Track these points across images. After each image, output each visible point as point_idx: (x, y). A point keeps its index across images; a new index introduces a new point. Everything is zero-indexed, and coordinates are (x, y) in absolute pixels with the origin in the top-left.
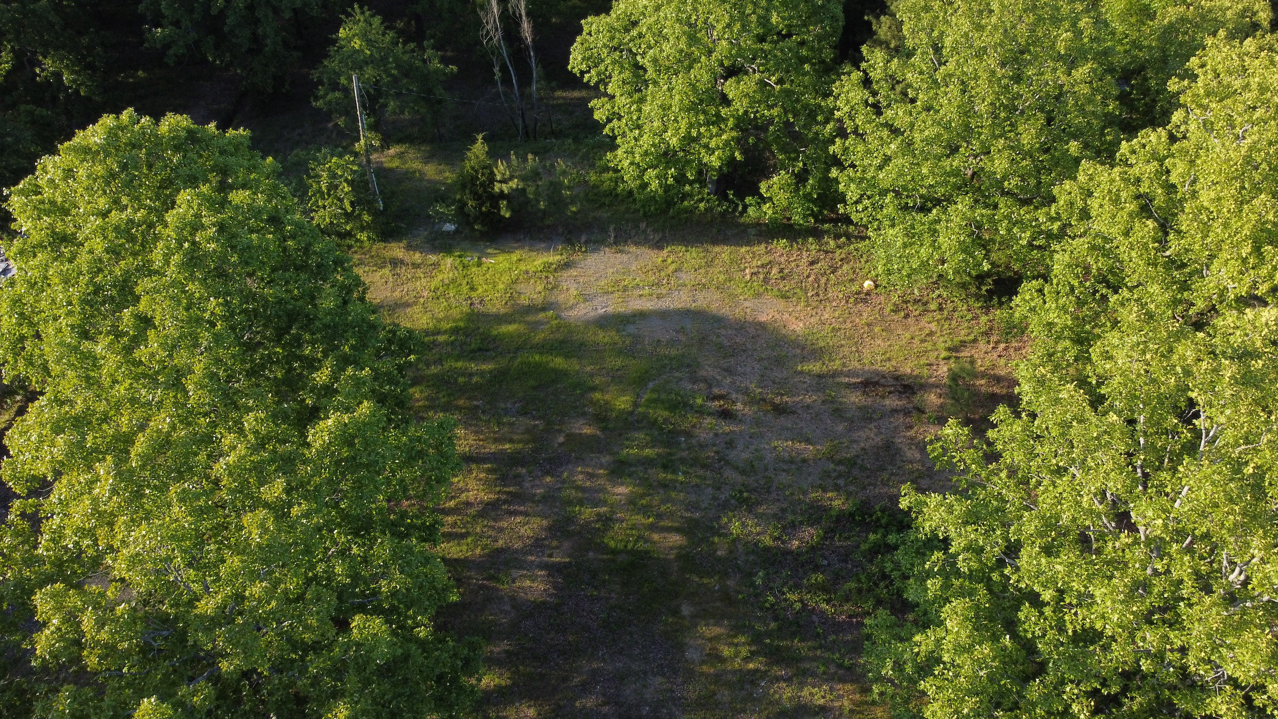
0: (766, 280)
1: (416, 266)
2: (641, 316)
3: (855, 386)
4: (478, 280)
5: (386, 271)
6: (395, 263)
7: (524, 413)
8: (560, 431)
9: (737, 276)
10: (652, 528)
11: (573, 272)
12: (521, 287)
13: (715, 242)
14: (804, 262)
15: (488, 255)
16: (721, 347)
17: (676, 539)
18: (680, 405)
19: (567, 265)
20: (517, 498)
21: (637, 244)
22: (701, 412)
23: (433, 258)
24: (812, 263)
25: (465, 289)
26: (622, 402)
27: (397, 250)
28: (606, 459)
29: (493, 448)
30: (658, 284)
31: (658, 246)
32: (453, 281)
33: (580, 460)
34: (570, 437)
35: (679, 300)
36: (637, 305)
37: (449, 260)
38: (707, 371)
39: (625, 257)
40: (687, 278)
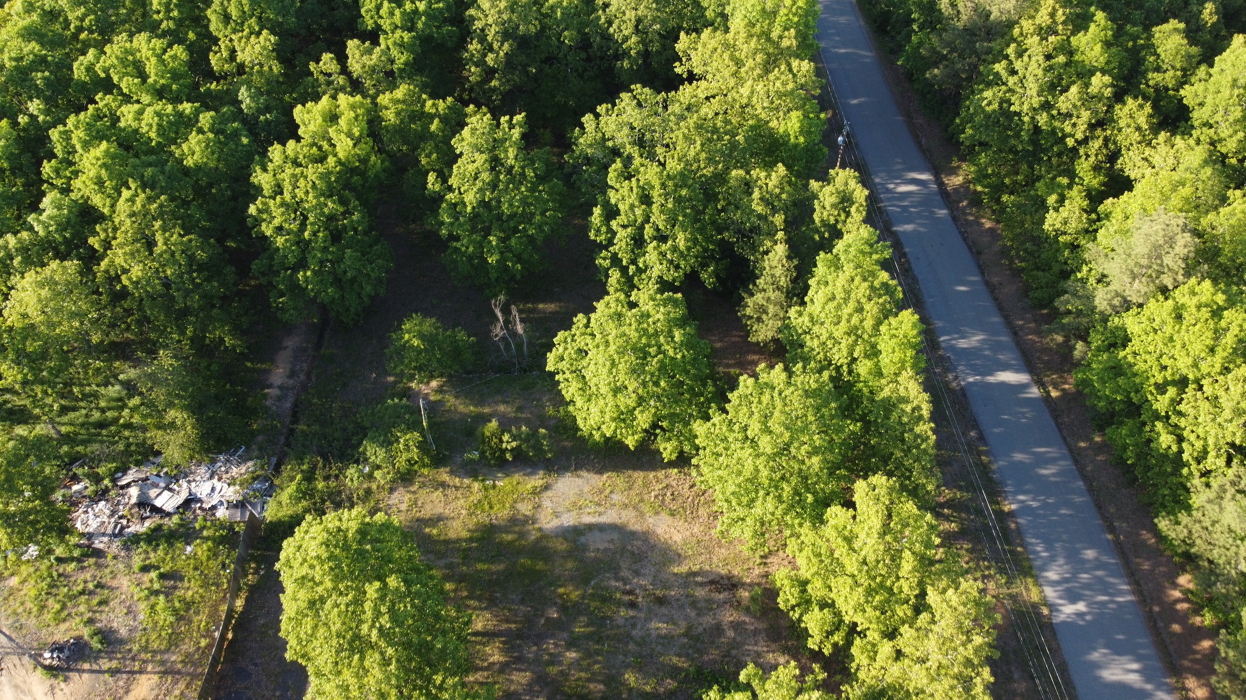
0: (663, 501)
1: (457, 488)
2: (590, 527)
3: (701, 584)
4: (494, 501)
5: (439, 493)
6: (443, 485)
7: (522, 601)
8: (542, 615)
9: (646, 497)
10: (589, 680)
11: (549, 493)
12: (519, 506)
13: (635, 468)
14: (687, 486)
15: (500, 479)
16: (633, 554)
17: (601, 687)
18: (606, 599)
19: (547, 488)
20: (519, 660)
21: (588, 471)
22: (619, 603)
23: (467, 481)
24: (692, 487)
25: (487, 507)
26: (575, 595)
27: (444, 475)
28: (565, 635)
29: (504, 626)
30: (599, 505)
31: (600, 472)
32: (480, 501)
33: (553, 636)
34: (548, 620)
35: (610, 517)
36: (587, 519)
37: (476, 486)
38: (625, 573)
39: (579, 481)
40: (616, 497)
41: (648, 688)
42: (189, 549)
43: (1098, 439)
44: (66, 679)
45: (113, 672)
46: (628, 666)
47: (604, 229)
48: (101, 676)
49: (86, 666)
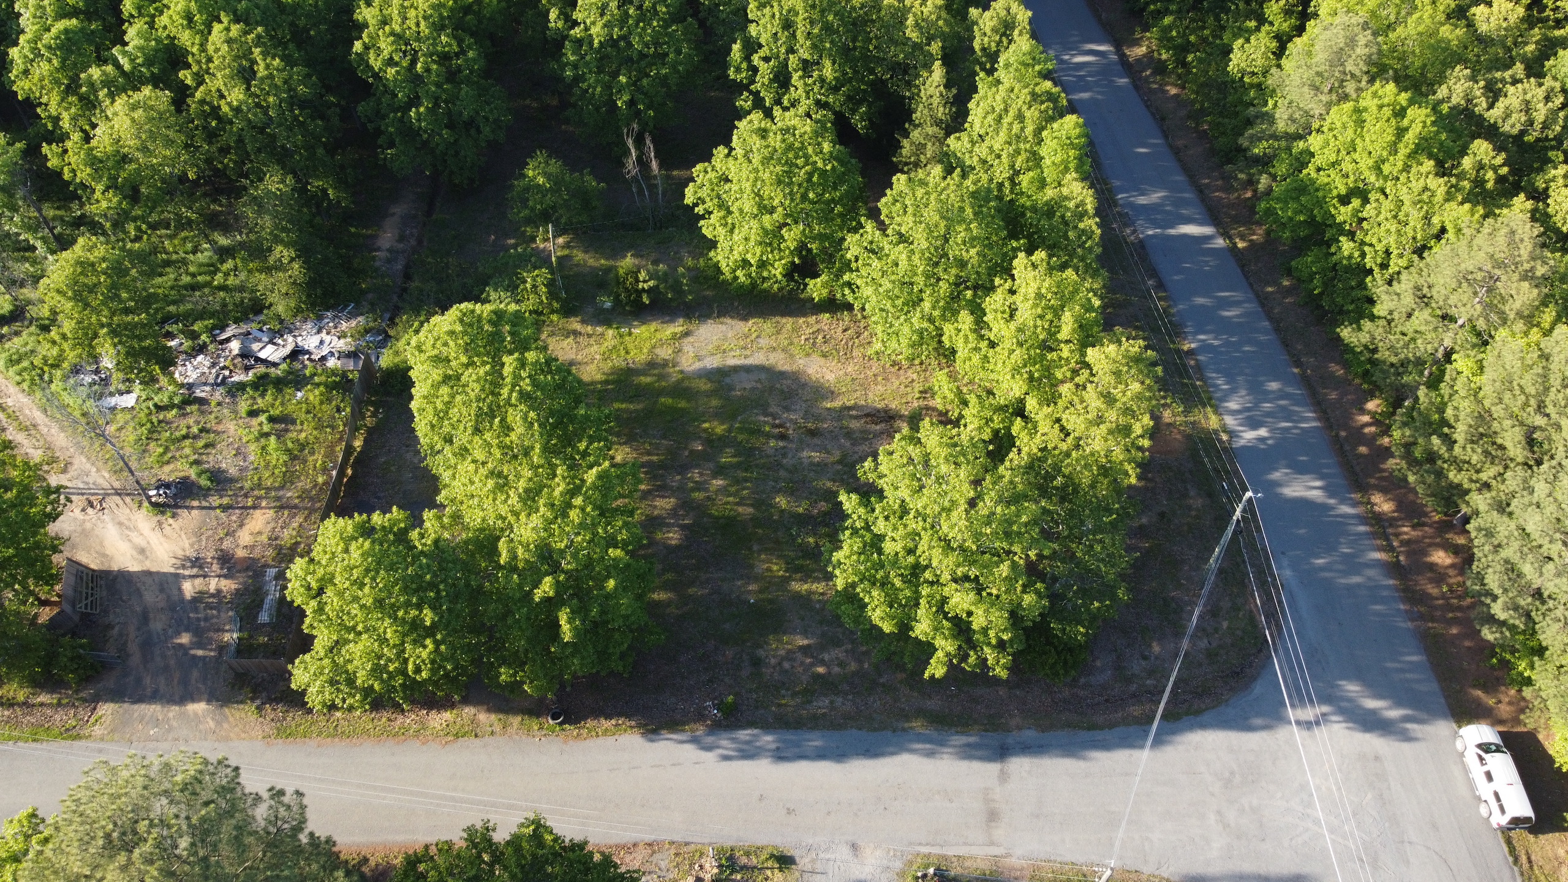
0: (814, 344)
1: (589, 336)
2: (736, 369)
3: (856, 417)
4: (630, 346)
5: (570, 340)
6: (576, 333)
7: (664, 437)
8: (685, 448)
9: (796, 341)
10: (738, 504)
11: (690, 339)
12: (658, 351)
13: (783, 315)
14: (840, 329)
15: (635, 327)
16: (782, 392)
17: (750, 510)
18: (757, 432)
19: (687, 334)
20: (660, 488)
21: (732, 317)
22: (768, 436)
23: (599, 329)
24: (845, 330)
25: (623, 353)
26: (720, 429)
27: (575, 324)
28: (711, 465)
29: (646, 458)
30: (745, 348)
31: (745, 318)
32: (614, 347)
33: (697, 466)
34: (692, 452)
35: (758, 359)
36: (732, 362)
37: (610, 332)
38: (773, 409)
39: (723, 328)
40: (764, 342)
41: (801, 510)
42: (299, 394)
43: (1286, 283)
44: (174, 516)
45: (225, 508)
46: (779, 491)
47: (744, 65)
48: (212, 513)
49: (195, 503)
